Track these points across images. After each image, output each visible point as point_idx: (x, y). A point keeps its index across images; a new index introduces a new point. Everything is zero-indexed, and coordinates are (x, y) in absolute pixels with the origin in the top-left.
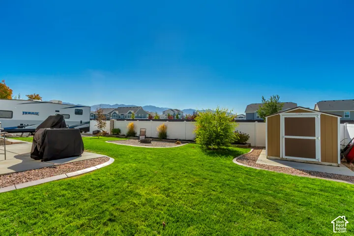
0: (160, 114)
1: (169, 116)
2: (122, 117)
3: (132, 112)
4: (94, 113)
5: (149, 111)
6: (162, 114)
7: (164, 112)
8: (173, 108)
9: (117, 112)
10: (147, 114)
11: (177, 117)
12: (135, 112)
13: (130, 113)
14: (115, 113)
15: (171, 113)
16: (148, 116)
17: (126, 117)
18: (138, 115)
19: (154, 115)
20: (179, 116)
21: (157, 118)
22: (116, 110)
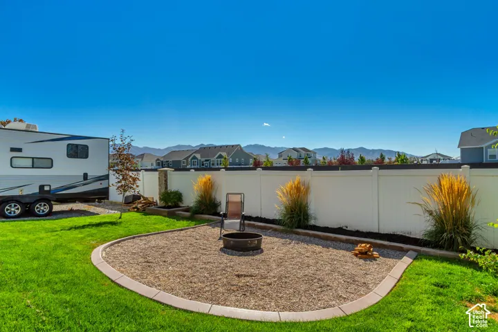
0: (274, 157)
1: (290, 161)
2: (206, 164)
3: (224, 154)
4: (162, 160)
5: (255, 153)
6: (277, 157)
7: (280, 155)
8: (297, 146)
9: (198, 156)
10: (251, 157)
11: (306, 162)
12: (228, 154)
13: (221, 156)
14: (194, 158)
15: (295, 156)
16: (251, 161)
17: (213, 164)
18: (234, 160)
19: (263, 159)
20: (310, 161)
21: (269, 165)
22: (197, 152)
